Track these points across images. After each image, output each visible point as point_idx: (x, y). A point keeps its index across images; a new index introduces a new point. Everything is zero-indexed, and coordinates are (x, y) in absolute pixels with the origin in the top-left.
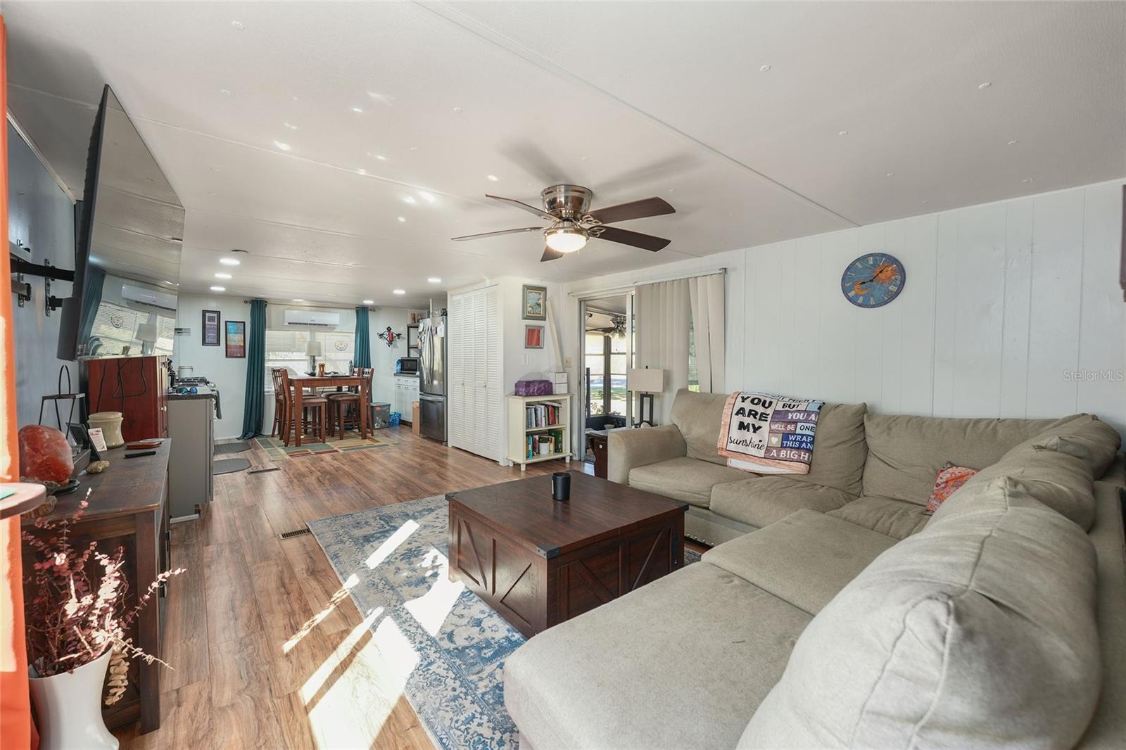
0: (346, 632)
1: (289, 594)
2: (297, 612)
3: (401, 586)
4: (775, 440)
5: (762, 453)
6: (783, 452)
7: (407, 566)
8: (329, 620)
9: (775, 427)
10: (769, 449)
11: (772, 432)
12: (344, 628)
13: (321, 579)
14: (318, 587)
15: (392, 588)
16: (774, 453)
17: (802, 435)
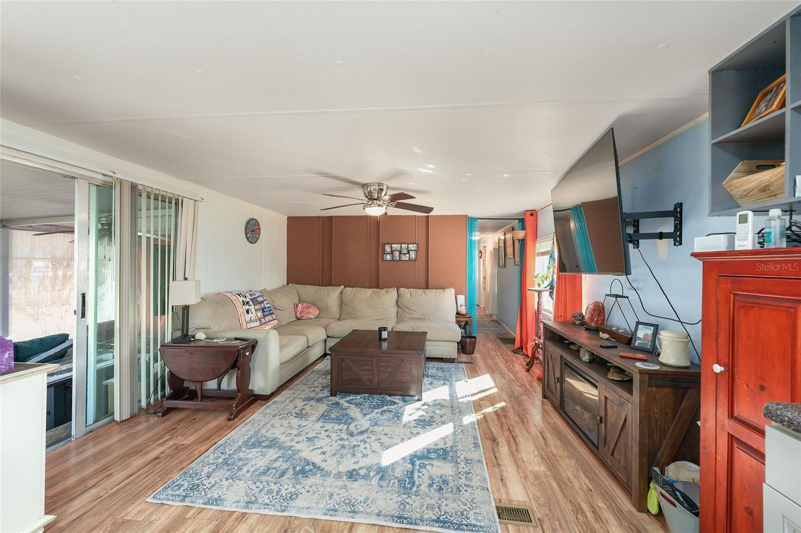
0: (480, 400)
1: (509, 429)
2: (503, 416)
3: (447, 406)
4: (260, 314)
5: (258, 323)
6: (266, 318)
7: (435, 416)
8: (487, 407)
9: (257, 307)
10: (260, 320)
11: (256, 310)
12: (481, 402)
13: (489, 432)
14: (492, 427)
15: (452, 407)
16: (263, 320)
17: (268, 307)
